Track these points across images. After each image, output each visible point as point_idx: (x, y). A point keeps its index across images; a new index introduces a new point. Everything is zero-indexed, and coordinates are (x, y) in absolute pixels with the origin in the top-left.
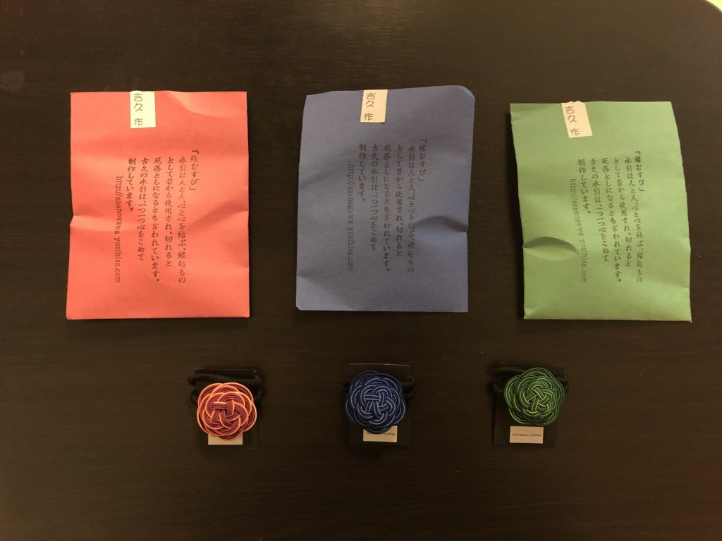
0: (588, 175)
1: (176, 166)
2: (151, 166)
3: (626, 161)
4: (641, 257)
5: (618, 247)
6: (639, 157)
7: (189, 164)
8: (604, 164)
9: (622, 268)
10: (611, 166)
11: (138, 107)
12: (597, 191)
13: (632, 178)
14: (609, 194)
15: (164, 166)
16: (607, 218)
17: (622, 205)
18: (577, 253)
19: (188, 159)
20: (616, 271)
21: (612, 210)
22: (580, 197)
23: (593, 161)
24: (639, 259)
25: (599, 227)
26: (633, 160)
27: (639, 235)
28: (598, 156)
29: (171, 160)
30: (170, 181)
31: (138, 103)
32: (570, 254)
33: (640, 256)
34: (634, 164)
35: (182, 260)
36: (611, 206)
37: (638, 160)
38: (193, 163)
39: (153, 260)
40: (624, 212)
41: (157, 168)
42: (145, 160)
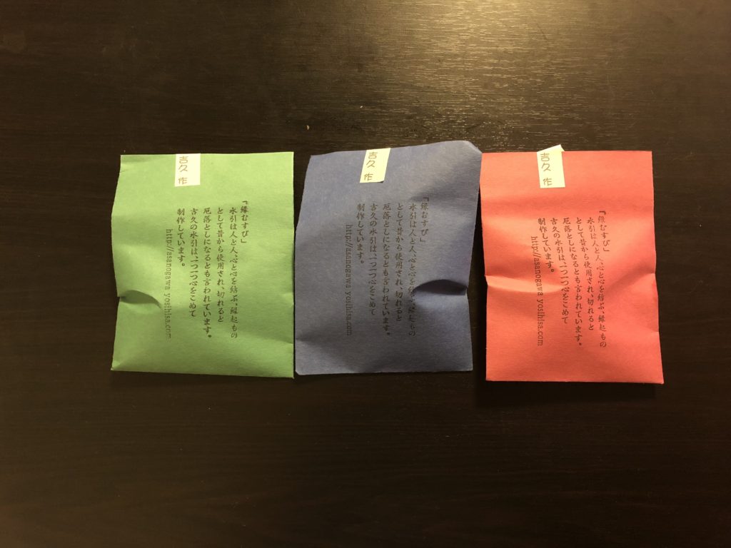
0: (187, 225)
1: (585, 226)
2: (560, 226)
3: (231, 211)
4: (236, 312)
5: (207, 303)
6: (245, 207)
7: (597, 225)
8: (206, 214)
9: (213, 324)
10: (214, 217)
11: (546, 167)
12: (194, 243)
13: (235, 228)
14: (207, 245)
15: (574, 226)
16: (202, 270)
17: (220, 258)
18: (160, 307)
19: (596, 219)
20: (205, 327)
21: (209, 262)
22: (177, 249)
23: (195, 211)
24: (233, 314)
25: (191, 280)
26: (239, 210)
27: (234, 289)
28: (201, 206)
29: (579, 221)
30: (583, 242)
31: (546, 162)
32: (154, 308)
33: (234, 311)
34: (239, 215)
35: (603, 324)
36: (208, 258)
37: (244, 210)
38: (600, 223)
39: (577, 323)
40: (221, 265)
41: (567, 229)
42: (554, 221)
